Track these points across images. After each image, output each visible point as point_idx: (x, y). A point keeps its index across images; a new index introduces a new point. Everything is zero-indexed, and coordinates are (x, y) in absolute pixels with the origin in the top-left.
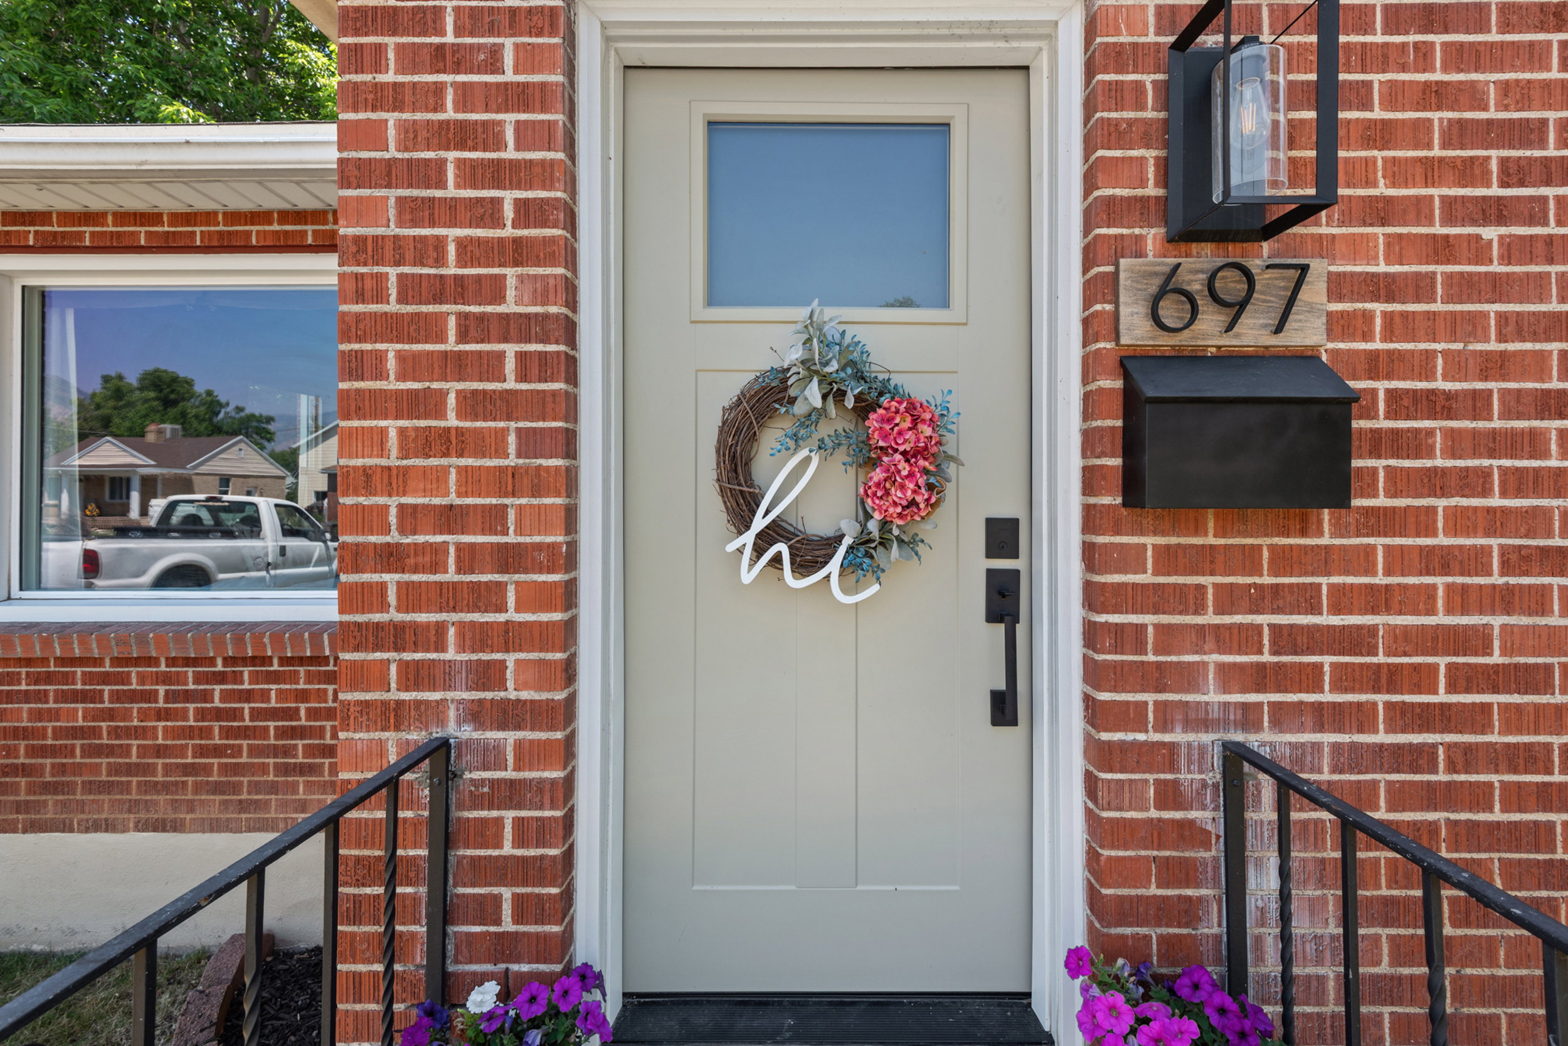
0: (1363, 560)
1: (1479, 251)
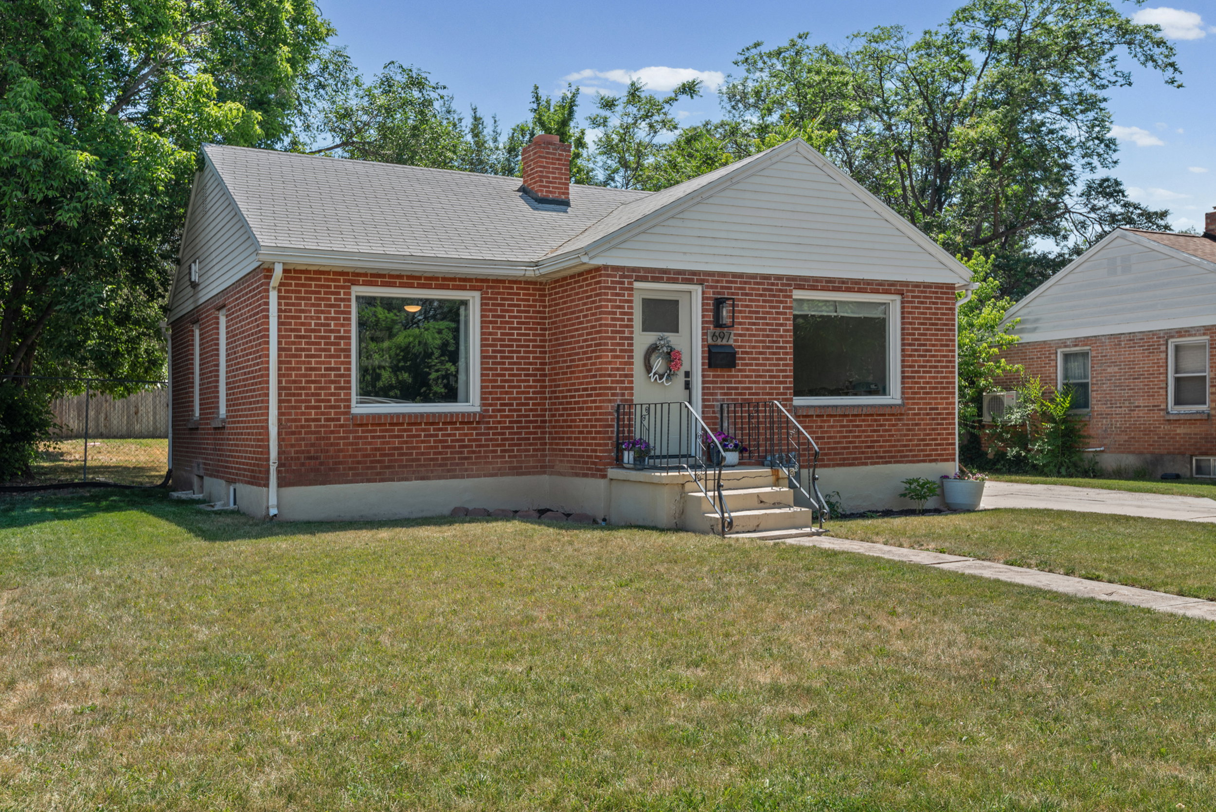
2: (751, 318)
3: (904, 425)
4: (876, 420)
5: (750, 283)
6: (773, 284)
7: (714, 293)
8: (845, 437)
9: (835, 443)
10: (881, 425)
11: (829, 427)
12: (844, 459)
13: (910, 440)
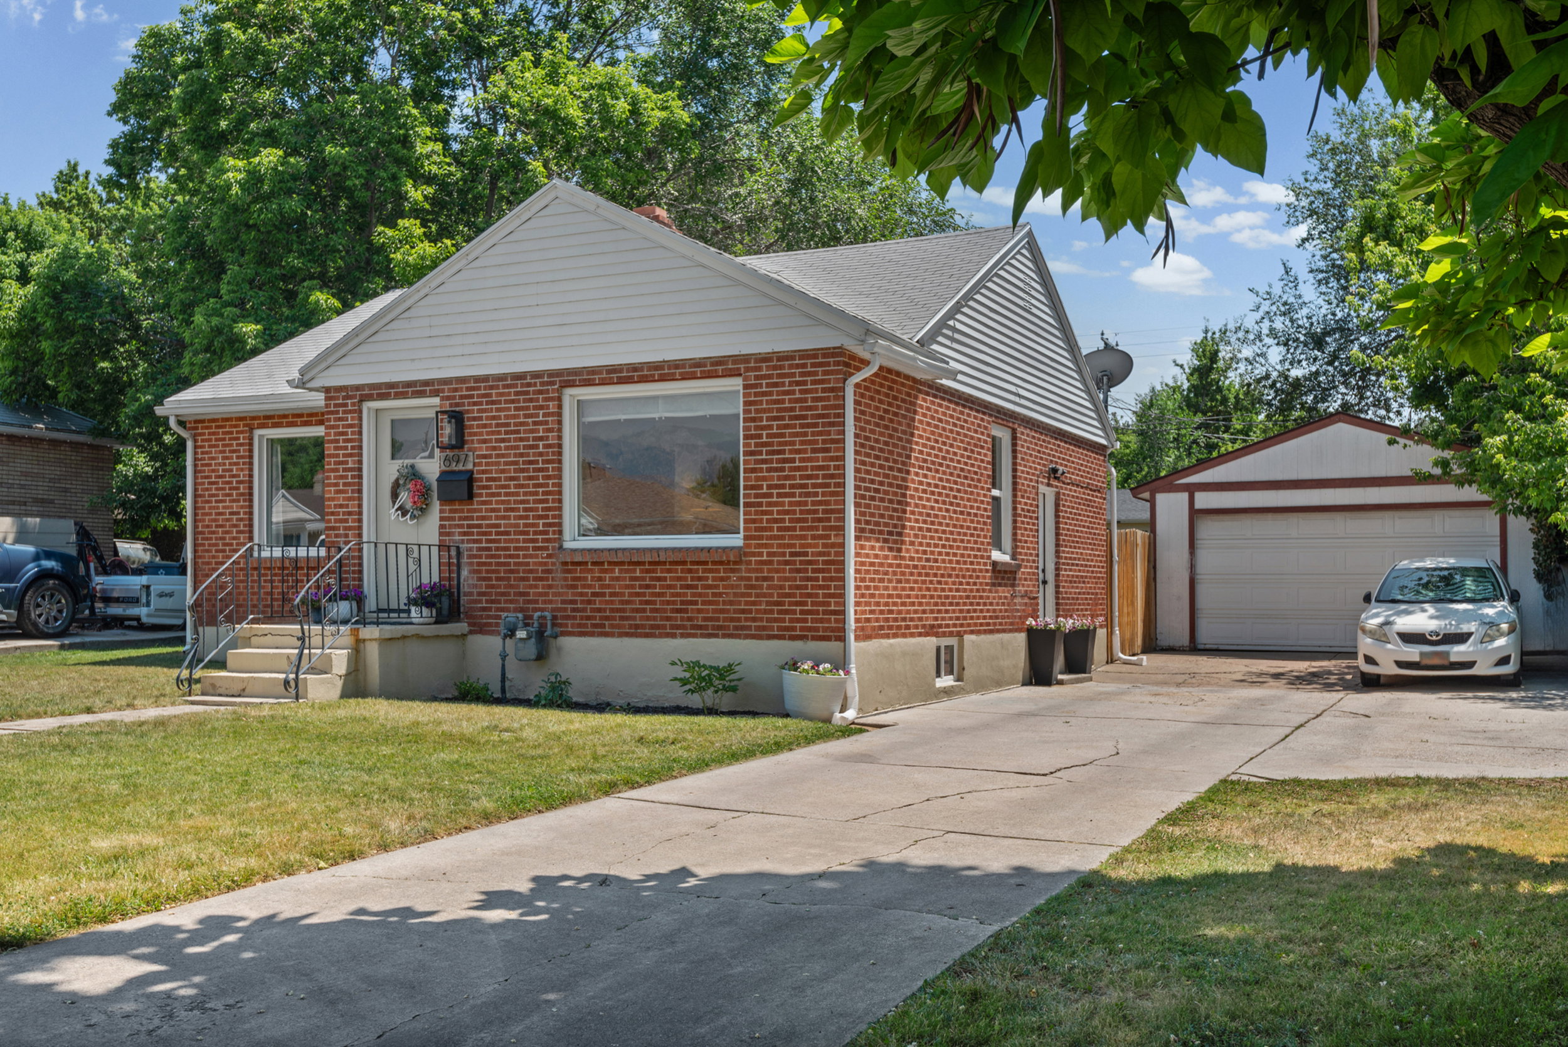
0: (480, 510)
1: (500, 448)
2: (499, 433)
3: (741, 579)
4: (690, 571)
5: (497, 387)
6: (529, 385)
7: (451, 405)
8: (638, 595)
9: (622, 602)
10: (700, 579)
11: (612, 579)
12: (637, 627)
13: (754, 603)
